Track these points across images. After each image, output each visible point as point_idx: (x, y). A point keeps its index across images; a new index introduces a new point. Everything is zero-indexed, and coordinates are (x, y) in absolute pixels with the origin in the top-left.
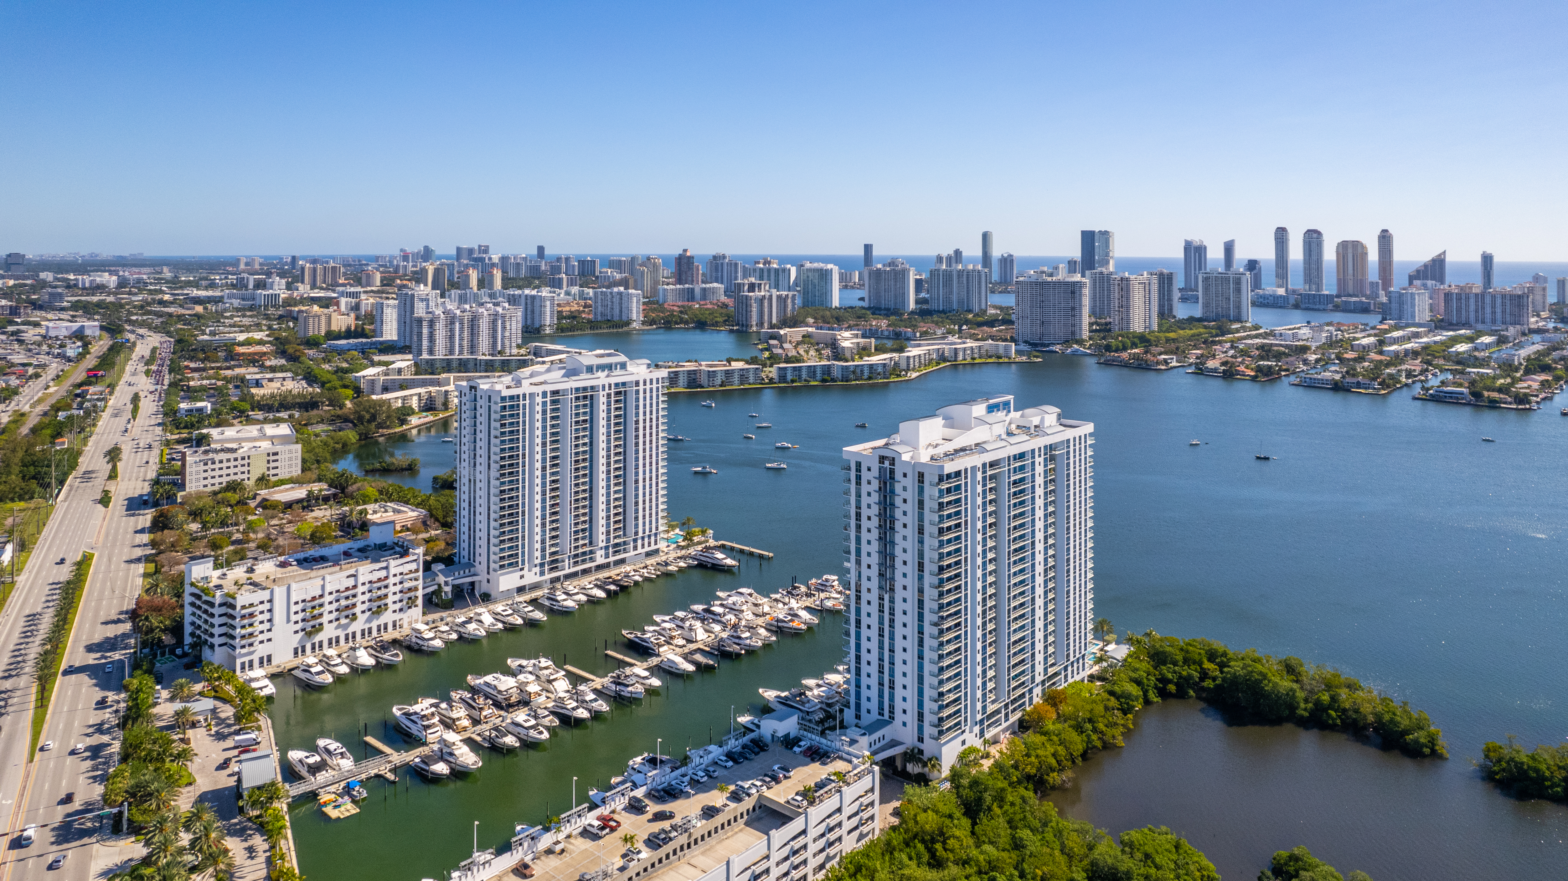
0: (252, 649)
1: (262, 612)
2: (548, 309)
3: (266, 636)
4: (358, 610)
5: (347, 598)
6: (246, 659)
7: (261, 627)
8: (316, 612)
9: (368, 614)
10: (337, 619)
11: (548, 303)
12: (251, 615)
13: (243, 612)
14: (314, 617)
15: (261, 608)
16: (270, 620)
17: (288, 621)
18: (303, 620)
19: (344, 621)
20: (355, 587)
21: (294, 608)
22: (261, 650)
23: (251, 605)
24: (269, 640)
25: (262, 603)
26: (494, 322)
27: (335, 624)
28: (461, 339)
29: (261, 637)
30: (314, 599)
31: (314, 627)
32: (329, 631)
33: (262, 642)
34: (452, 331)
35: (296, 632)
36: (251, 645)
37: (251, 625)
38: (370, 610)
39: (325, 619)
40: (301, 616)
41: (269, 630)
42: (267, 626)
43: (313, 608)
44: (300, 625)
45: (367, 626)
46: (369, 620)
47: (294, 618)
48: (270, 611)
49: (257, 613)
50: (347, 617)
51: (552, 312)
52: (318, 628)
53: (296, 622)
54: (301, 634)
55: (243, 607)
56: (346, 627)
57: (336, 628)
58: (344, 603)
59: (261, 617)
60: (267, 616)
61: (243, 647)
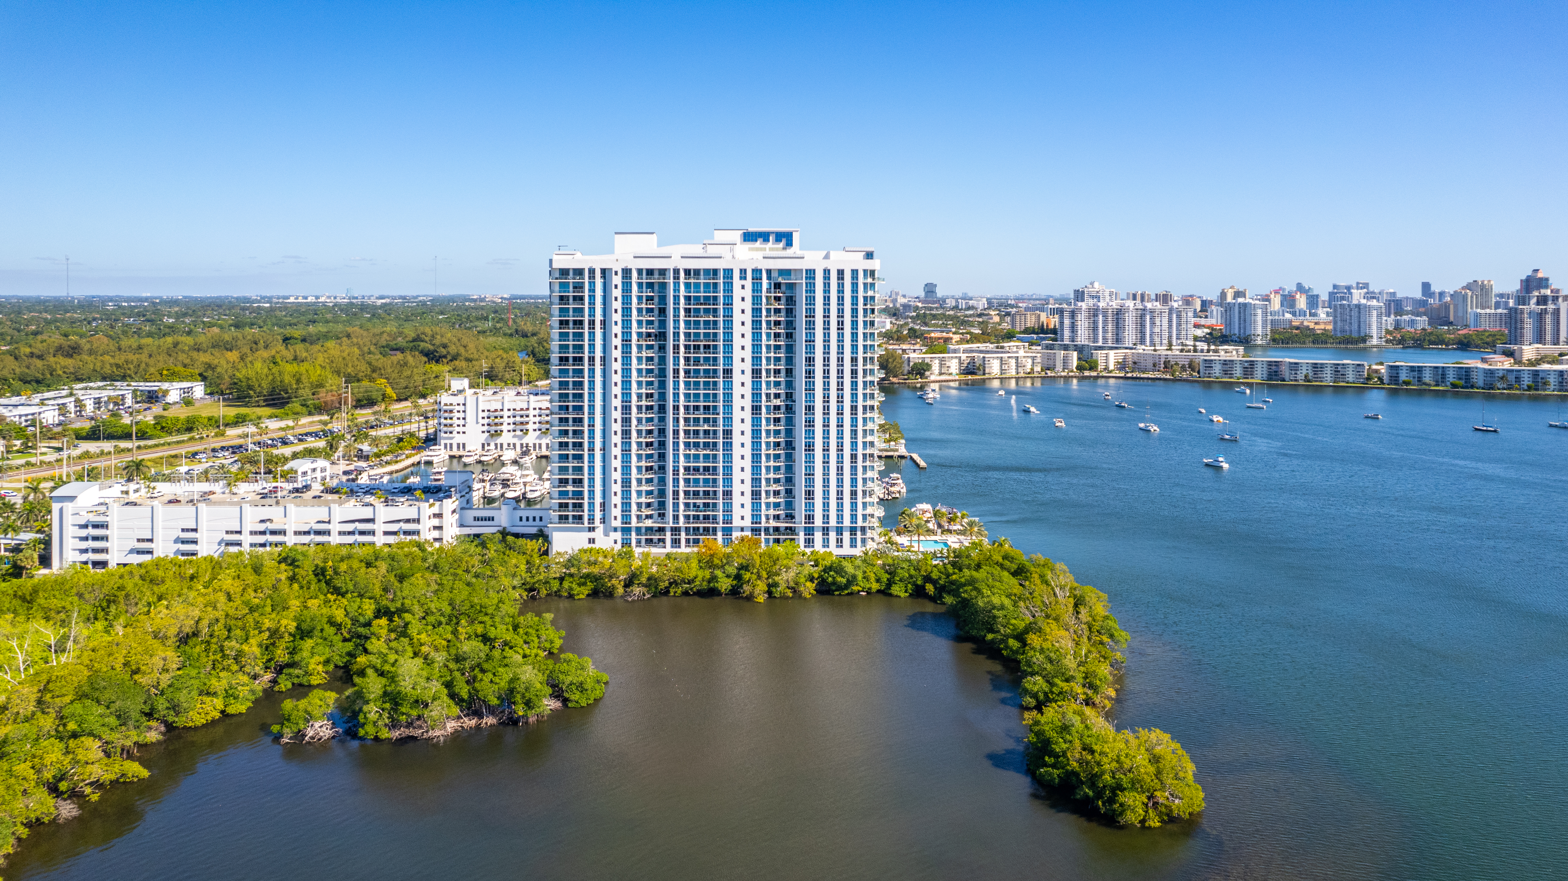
0: (451, 435)
1: (459, 412)
2: (1259, 318)
3: (461, 429)
4: (530, 427)
5: (522, 416)
6: (448, 442)
7: (458, 422)
8: (496, 421)
9: (538, 433)
10: (514, 431)
11: (1259, 312)
12: (451, 411)
13: (445, 408)
14: (496, 424)
15: (457, 408)
16: (464, 419)
17: (477, 423)
18: (488, 425)
19: (518, 433)
20: (528, 409)
21: (481, 414)
22: (458, 439)
23: (451, 404)
24: (464, 433)
25: (458, 405)
26: (1142, 316)
27: (512, 433)
28: (1105, 331)
29: (457, 429)
30: (496, 410)
31: (496, 431)
32: (506, 438)
33: (458, 433)
34: (1095, 323)
35: (483, 432)
36: (451, 433)
37: (451, 418)
38: (540, 430)
39: (505, 428)
40: (486, 421)
41: (464, 426)
42: (461, 422)
43: (496, 417)
44: (486, 428)
45: (537, 442)
46: (538, 438)
47: (481, 421)
48: (464, 411)
49: (455, 411)
50: (522, 430)
51: (1265, 322)
52: (498, 433)
53: (483, 425)
54: (487, 434)
55: (446, 405)
56: (520, 438)
57: (514, 436)
58: (518, 419)
59: (457, 415)
60: (461, 415)
61: (446, 433)
